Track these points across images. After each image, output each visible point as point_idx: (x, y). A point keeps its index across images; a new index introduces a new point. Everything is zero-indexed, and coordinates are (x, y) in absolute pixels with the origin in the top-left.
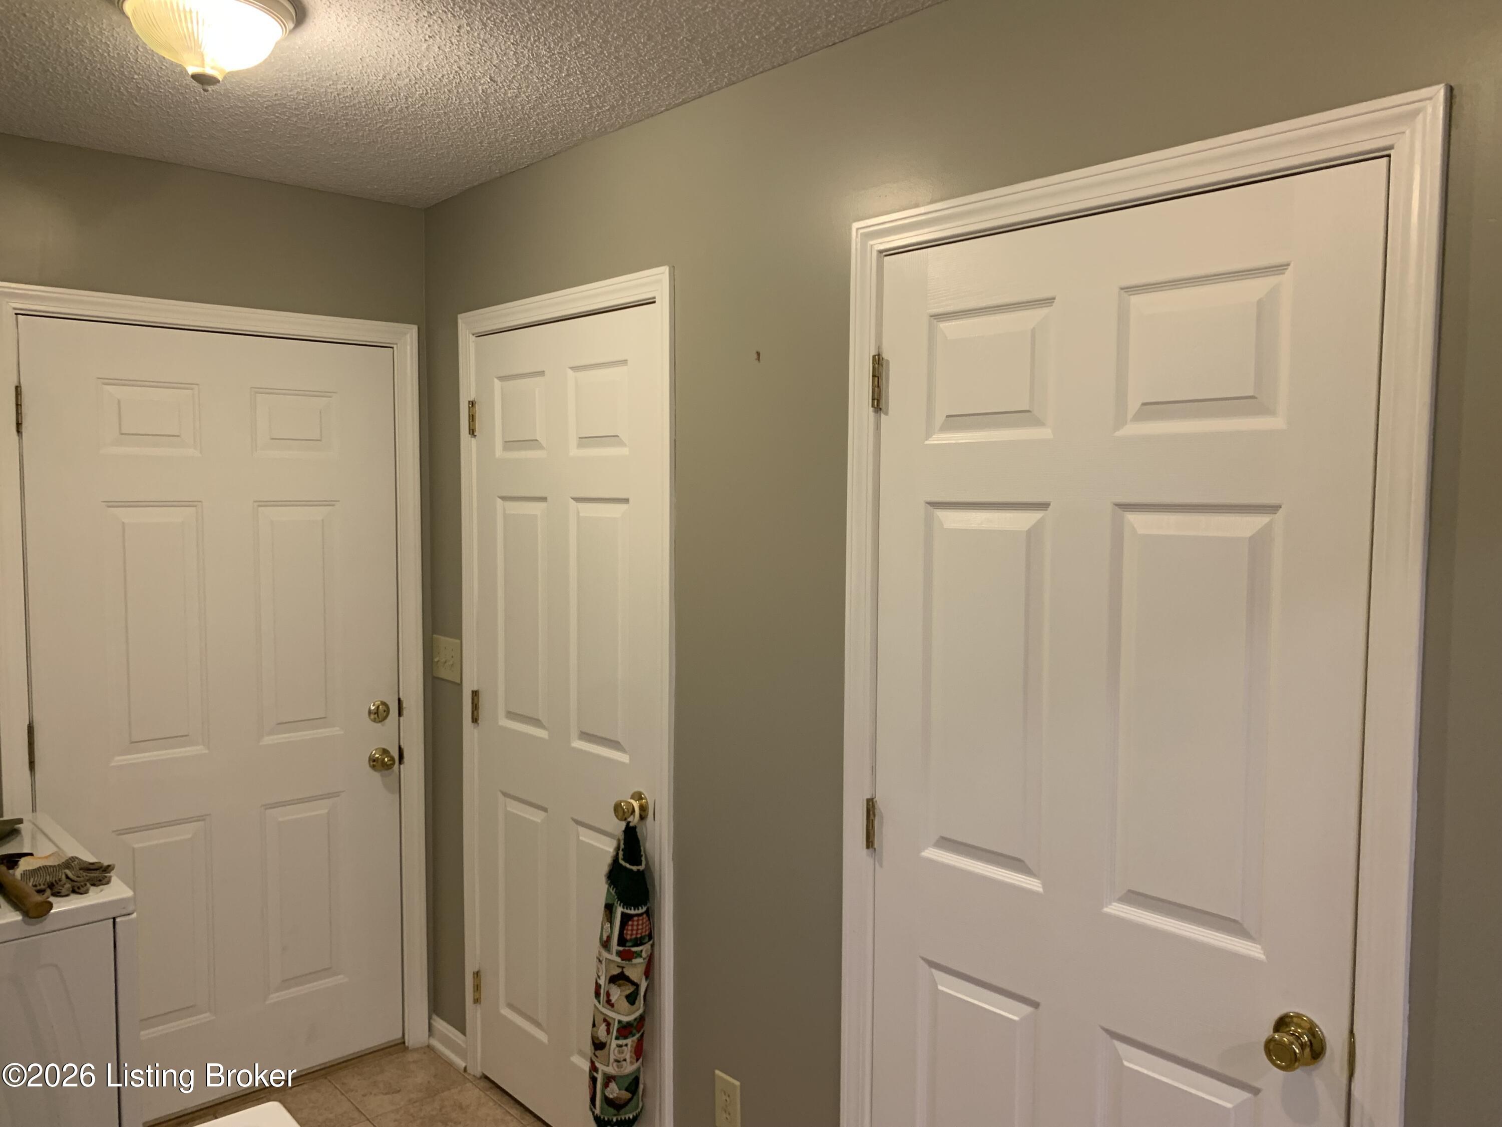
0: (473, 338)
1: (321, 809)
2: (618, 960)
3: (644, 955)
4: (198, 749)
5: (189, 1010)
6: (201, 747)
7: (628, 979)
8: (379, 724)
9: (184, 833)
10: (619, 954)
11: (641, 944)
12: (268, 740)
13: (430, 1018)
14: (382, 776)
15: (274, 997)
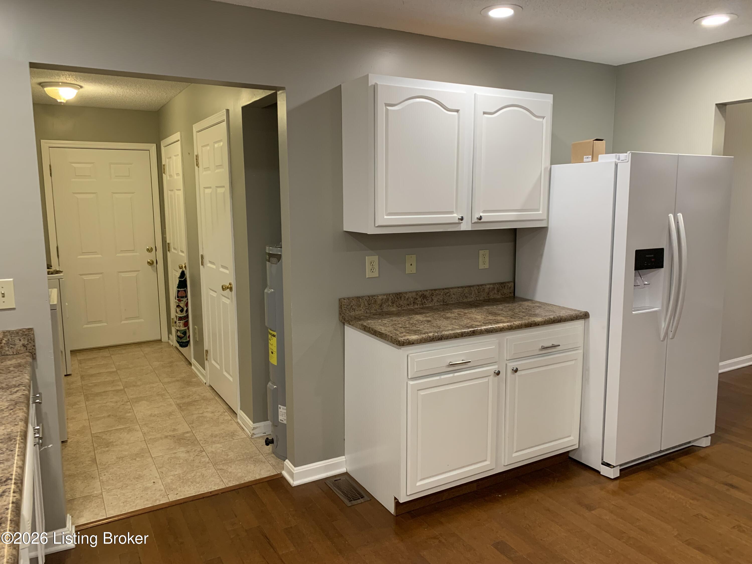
0: (164, 148)
1: (134, 274)
2: (178, 301)
3: (184, 301)
4: (100, 256)
5: (100, 322)
6: (100, 255)
7: (180, 306)
8: (150, 253)
9: (97, 277)
10: (178, 300)
11: (183, 298)
12: (118, 255)
13: (168, 335)
14: (152, 267)
15: (123, 322)
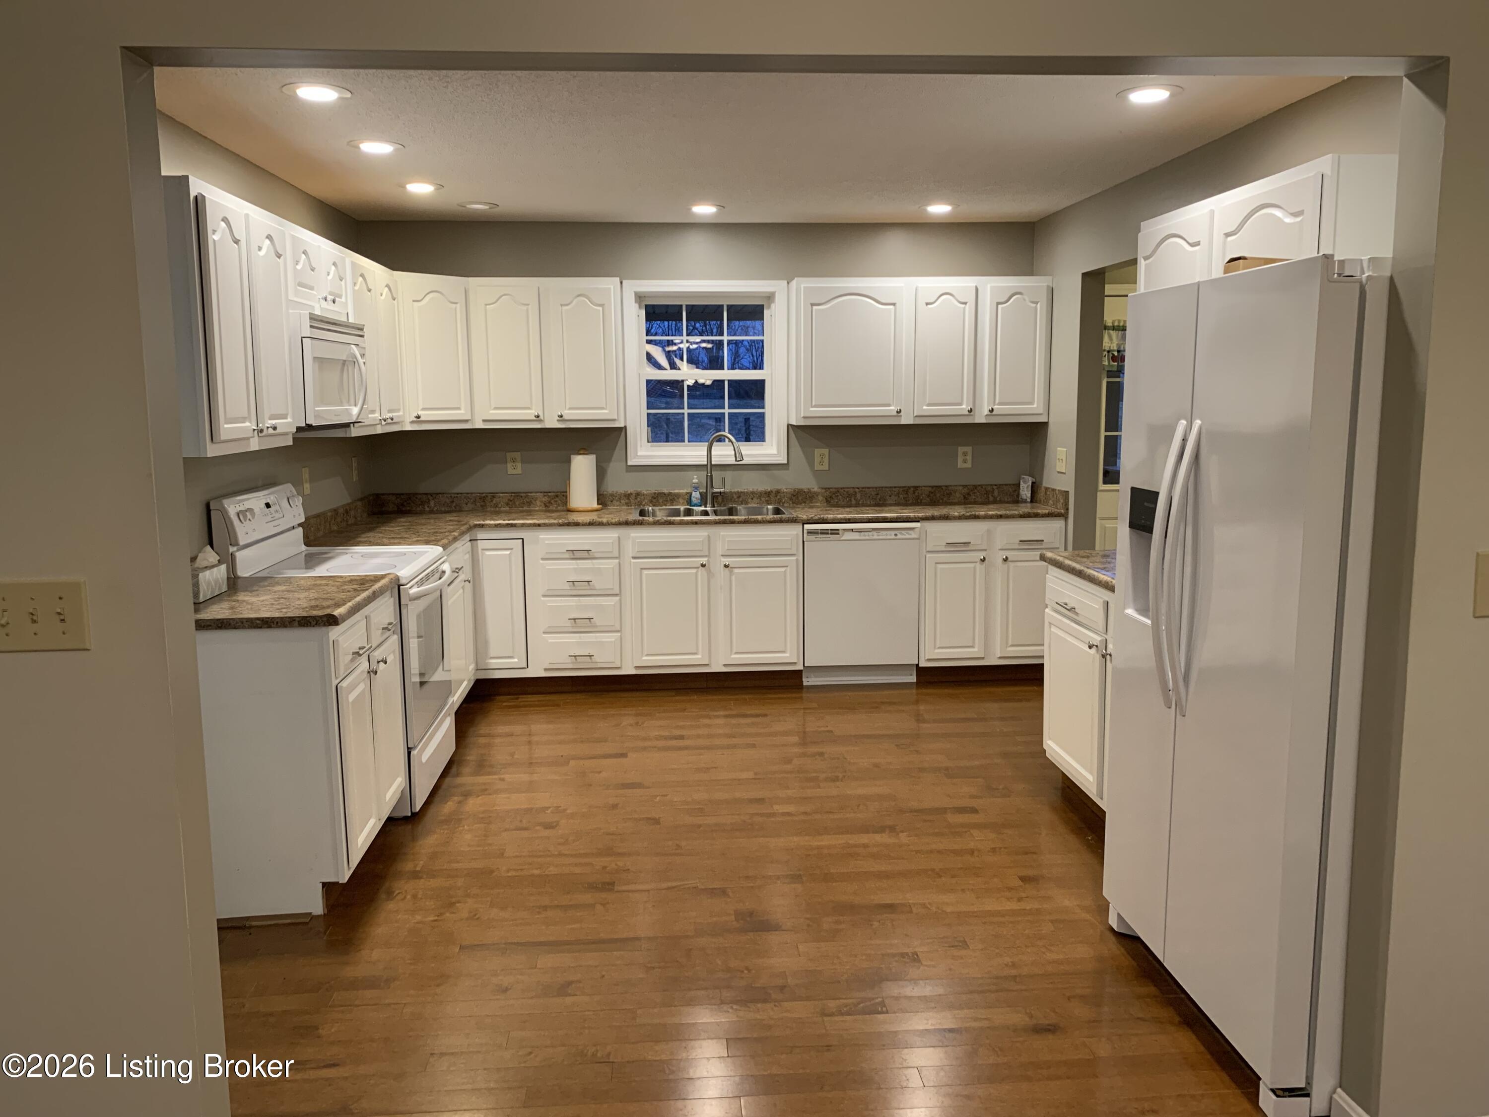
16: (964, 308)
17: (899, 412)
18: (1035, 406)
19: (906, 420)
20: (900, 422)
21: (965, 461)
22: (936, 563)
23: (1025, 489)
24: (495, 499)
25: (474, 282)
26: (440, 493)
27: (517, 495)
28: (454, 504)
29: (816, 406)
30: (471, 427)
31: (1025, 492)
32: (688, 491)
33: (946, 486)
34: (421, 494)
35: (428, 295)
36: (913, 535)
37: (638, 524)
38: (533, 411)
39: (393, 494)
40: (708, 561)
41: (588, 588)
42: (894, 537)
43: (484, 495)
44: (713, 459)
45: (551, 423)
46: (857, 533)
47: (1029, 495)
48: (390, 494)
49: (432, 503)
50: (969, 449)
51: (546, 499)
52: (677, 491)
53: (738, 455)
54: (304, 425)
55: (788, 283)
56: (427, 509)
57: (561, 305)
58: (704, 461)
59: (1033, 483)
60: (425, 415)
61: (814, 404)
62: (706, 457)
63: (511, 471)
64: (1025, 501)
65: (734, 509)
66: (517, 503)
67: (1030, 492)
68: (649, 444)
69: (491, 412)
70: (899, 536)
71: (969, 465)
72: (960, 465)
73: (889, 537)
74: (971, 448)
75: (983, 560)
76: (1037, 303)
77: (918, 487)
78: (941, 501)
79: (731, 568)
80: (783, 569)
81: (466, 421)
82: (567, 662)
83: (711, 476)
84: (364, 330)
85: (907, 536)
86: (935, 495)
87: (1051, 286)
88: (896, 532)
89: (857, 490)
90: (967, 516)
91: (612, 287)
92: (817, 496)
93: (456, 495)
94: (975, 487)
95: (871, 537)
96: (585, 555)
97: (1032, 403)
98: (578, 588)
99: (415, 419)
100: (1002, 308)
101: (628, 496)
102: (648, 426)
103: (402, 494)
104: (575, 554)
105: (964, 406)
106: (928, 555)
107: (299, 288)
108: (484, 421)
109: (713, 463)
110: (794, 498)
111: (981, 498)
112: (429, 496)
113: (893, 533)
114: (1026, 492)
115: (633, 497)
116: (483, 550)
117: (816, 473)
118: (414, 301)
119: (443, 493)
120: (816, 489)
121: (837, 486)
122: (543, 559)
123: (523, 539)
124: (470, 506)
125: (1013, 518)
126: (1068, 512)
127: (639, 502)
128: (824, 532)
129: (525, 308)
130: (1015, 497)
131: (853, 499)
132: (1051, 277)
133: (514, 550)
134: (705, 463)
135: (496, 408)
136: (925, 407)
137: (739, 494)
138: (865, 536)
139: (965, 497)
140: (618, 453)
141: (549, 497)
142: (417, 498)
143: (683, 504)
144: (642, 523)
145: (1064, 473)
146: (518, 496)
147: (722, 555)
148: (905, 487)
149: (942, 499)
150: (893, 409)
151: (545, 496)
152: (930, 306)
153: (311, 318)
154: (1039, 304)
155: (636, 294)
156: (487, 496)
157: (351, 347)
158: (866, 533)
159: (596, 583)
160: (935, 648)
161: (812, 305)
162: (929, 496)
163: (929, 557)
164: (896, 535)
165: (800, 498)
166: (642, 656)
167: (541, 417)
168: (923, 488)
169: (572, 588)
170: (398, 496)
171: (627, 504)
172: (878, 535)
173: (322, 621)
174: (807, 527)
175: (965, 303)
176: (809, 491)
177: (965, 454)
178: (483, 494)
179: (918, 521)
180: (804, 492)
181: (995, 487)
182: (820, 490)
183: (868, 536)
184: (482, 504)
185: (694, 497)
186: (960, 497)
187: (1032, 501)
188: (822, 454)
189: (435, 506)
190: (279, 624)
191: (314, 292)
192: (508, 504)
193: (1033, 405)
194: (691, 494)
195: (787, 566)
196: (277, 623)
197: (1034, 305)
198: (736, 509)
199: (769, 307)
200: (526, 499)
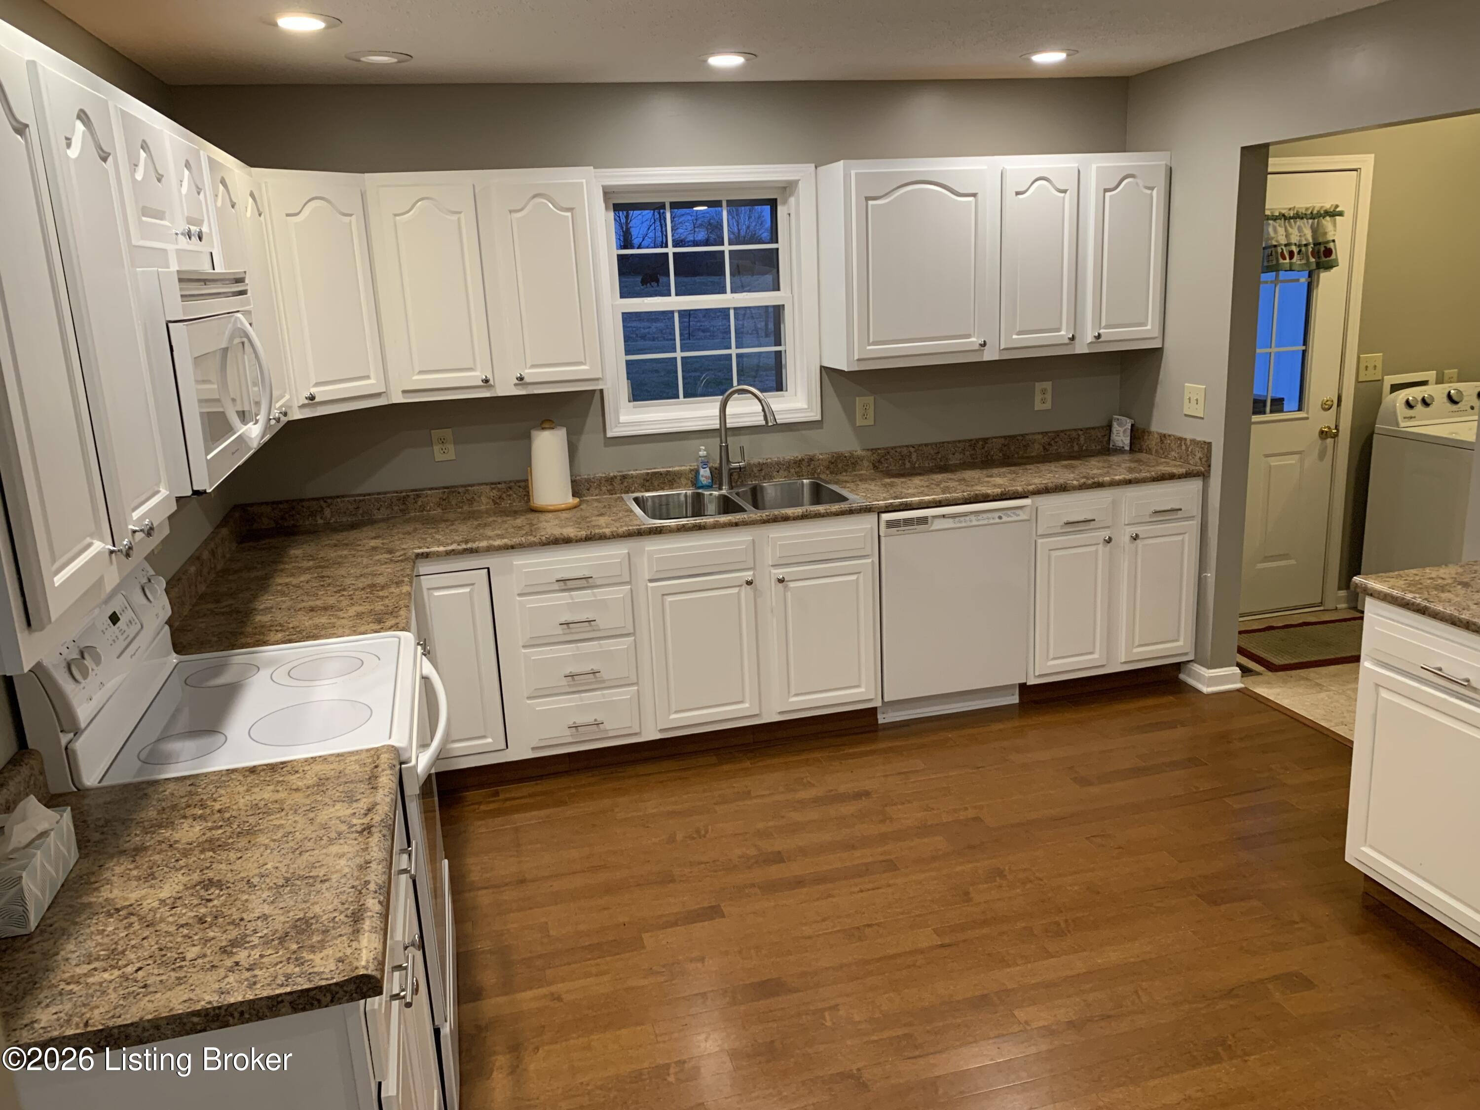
16: (1064, 198)
17: (984, 344)
18: (1149, 327)
19: (990, 355)
20: (983, 358)
21: (1043, 401)
22: (1050, 550)
23: (1121, 434)
24: (420, 499)
25: (373, 180)
26: (338, 497)
27: (452, 490)
28: (361, 511)
29: (874, 343)
30: (386, 403)
31: (1121, 436)
32: (692, 468)
33: (1022, 435)
34: (309, 500)
35: (310, 204)
36: (1023, 516)
37: (655, 534)
38: (477, 373)
39: (267, 503)
40: (754, 575)
41: (589, 629)
42: (997, 520)
43: (404, 494)
44: (728, 421)
45: (506, 388)
46: (951, 520)
47: (1127, 441)
48: (262, 504)
49: (327, 512)
50: (1048, 385)
51: (495, 493)
52: (677, 468)
53: (766, 412)
54: (190, 493)
55: (816, 167)
56: (320, 521)
57: (511, 212)
58: (715, 424)
59: (1132, 426)
60: (322, 393)
61: (871, 340)
62: (718, 418)
63: (439, 456)
64: (1120, 451)
65: (758, 488)
66: (454, 503)
67: (1129, 438)
68: (632, 404)
69: (415, 378)
70: (1005, 519)
71: (1048, 406)
72: (1038, 406)
73: (992, 521)
74: (1051, 383)
75: (1109, 541)
76: (1152, 189)
77: (987, 439)
78: (1016, 456)
79: (787, 581)
80: (854, 577)
81: (378, 395)
82: (566, 736)
83: (727, 446)
84: (247, 281)
85: (1015, 518)
86: (1009, 448)
87: (1169, 164)
88: (1000, 514)
89: (912, 450)
90: (1089, 485)
91: (584, 181)
92: (862, 460)
93: (361, 498)
94: (1057, 433)
95: (969, 524)
96: (583, 583)
97: (1145, 324)
98: (573, 631)
99: (306, 402)
100: (1111, 196)
101: (610, 480)
102: (628, 379)
103: (281, 502)
104: (566, 584)
105: (1063, 333)
106: (1040, 541)
107: (144, 219)
108: (404, 392)
109: (728, 426)
110: (832, 466)
111: (1064, 448)
112: (322, 503)
113: (997, 514)
114: (1123, 438)
115: (618, 481)
116: (429, 589)
117: (859, 431)
118: (288, 215)
119: (343, 496)
120: (860, 452)
121: (887, 445)
122: (520, 595)
123: (488, 569)
124: (384, 513)
125: (1145, 482)
126: (1210, 470)
127: (626, 487)
128: (908, 522)
129: (455, 218)
130: (1105, 443)
131: (907, 462)
132: (1169, 153)
133: (476, 586)
134: (718, 426)
135: (421, 372)
136: (1015, 337)
137: (761, 466)
138: (961, 522)
139: (1045, 449)
140: (592, 420)
141: (499, 490)
142: (303, 507)
143: (685, 486)
144: (661, 530)
145: (1202, 418)
146: (453, 492)
147: (772, 566)
148: (971, 440)
149: (1017, 453)
150: (975, 341)
151: (493, 489)
152: (1020, 197)
153: (181, 280)
154: (1156, 189)
155: (604, 187)
156: (408, 496)
157: (237, 318)
158: (962, 519)
159: (602, 623)
160: (1048, 659)
161: (868, 199)
162: (1001, 450)
163: (1042, 543)
164: (1000, 518)
165: (840, 466)
166: (669, 715)
167: (491, 382)
168: (994, 440)
169: (567, 631)
170: (275, 506)
171: (611, 492)
172: (978, 520)
173: (346, 992)
174: (886, 517)
175: (1065, 191)
176: (852, 456)
177: (1044, 391)
178: (401, 492)
179: (1027, 497)
180: (845, 457)
181: (1080, 433)
182: (864, 453)
183: (965, 522)
184: (402, 507)
185: (702, 476)
186: (1039, 449)
187: (1132, 450)
188: (865, 403)
189: (332, 516)
190: (247, 1016)
191: (165, 223)
192: (439, 505)
193: (1146, 326)
194: (697, 472)
195: (859, 573)
196: (242, 1013)
197: (1149, 192)
198: (762, 488)
199: (785, 202)
200: (466, 495)
